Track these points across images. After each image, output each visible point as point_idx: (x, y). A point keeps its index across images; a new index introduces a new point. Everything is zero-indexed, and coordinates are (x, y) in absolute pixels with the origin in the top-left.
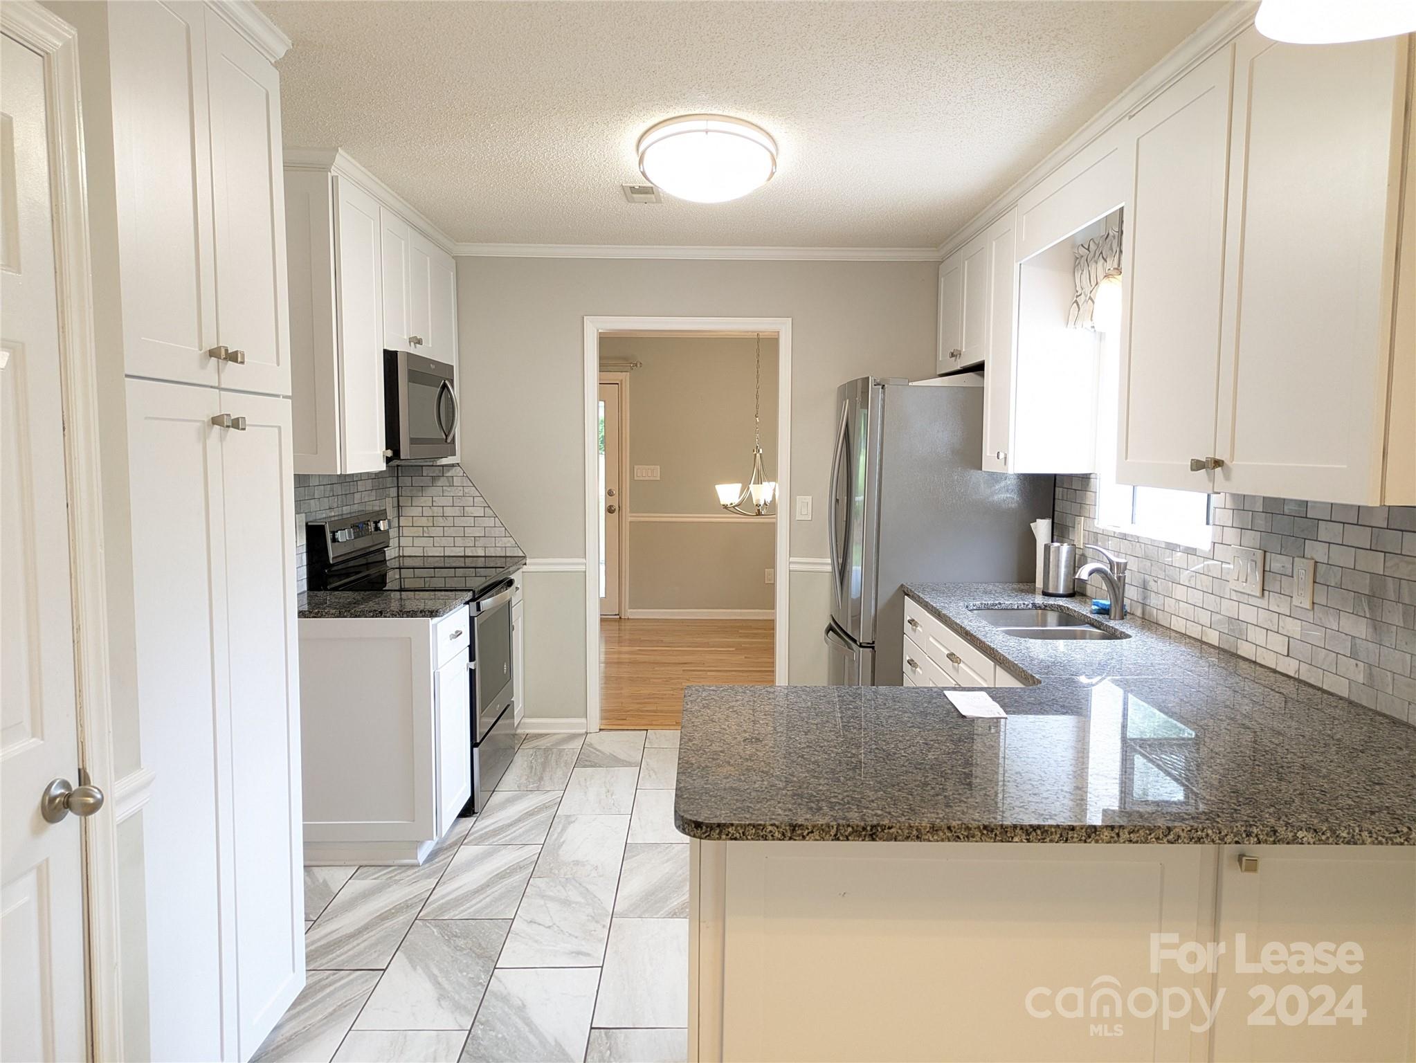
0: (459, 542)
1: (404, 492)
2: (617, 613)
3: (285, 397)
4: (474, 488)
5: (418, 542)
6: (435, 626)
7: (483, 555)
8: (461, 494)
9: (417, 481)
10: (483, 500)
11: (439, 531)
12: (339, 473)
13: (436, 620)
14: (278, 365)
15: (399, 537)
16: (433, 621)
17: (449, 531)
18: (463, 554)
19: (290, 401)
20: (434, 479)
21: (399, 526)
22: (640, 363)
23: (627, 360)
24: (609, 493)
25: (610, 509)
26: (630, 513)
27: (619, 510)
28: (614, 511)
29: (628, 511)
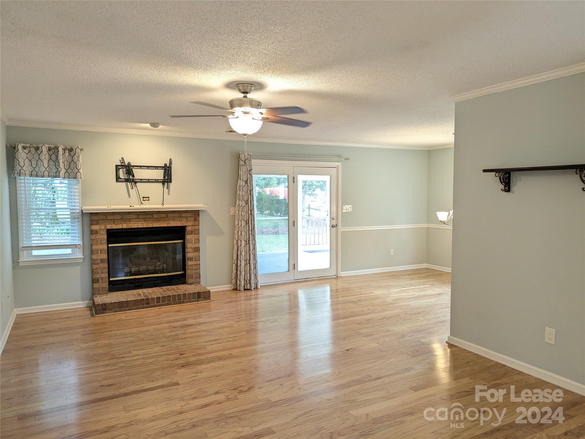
2: (336, 274)
22: (348, 158)
23: (339, 156)
24: (332, 219)
25: (333, 226)
26: (341, 227)
27: (336, 226)
28: (334, 227)
29: (340, 227)
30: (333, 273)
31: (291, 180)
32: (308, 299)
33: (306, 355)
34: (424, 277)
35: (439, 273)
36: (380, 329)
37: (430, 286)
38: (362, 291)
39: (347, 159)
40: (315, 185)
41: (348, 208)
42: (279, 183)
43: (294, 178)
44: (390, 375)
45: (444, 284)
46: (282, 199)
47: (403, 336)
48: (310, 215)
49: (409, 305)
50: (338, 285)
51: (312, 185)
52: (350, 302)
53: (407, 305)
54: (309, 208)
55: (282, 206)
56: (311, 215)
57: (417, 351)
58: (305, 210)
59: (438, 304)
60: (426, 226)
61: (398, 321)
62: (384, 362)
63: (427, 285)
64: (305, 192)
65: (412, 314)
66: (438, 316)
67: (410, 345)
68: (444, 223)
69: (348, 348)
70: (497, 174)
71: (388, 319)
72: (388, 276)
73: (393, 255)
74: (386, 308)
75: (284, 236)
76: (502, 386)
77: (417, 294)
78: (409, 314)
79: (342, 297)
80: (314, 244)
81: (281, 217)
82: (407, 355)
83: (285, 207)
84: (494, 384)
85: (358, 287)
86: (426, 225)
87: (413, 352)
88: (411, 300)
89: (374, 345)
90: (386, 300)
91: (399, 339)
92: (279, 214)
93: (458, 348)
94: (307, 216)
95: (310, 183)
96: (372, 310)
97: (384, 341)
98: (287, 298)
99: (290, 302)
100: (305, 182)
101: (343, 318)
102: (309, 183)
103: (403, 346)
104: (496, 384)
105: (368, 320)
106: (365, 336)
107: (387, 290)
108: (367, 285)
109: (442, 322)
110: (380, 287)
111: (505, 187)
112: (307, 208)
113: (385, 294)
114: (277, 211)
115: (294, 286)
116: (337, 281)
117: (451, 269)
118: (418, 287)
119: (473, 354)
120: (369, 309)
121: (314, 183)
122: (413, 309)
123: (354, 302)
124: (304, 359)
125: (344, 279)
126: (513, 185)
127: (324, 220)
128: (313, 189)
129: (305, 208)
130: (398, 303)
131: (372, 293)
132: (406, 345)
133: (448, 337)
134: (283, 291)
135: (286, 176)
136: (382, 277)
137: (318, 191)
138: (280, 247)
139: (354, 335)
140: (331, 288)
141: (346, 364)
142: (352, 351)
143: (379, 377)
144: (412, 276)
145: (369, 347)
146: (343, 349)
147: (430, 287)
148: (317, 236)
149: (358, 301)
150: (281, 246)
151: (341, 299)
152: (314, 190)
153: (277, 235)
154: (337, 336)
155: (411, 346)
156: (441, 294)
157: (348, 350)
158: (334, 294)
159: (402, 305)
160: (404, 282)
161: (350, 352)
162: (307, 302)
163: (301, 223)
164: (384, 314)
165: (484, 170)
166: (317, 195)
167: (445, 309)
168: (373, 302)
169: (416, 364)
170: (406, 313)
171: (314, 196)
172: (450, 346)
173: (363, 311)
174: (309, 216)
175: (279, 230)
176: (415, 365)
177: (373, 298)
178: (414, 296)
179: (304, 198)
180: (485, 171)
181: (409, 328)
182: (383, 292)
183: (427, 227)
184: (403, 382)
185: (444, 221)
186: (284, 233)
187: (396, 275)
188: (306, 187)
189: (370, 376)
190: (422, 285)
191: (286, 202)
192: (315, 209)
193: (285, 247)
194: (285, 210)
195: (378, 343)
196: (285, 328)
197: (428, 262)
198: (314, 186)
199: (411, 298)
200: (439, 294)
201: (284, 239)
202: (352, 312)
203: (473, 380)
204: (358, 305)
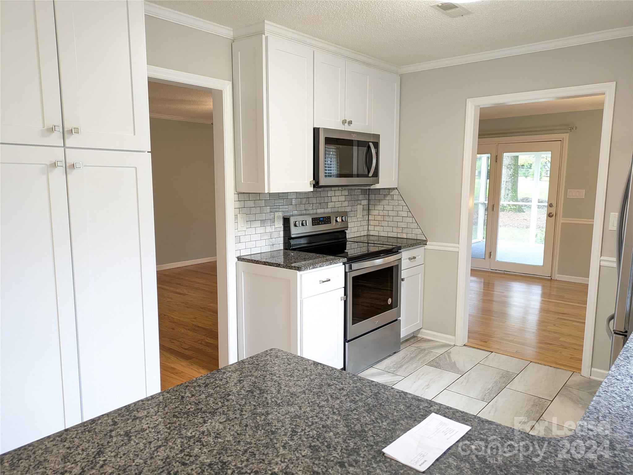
0: (395, 230)
1: (371, 203)
2: (550, 276)
3: (148, 152)
4: (403, 201)
5: (377, 228)
6: (301, 275)
7: (406, 237)
8: (397, 204)
9: (377, 197)
10: (407, 208)
11: (385, 224)
12: (266, 192)
13: (301, 273)
14: (134, 135)
15: (368, 225)
16: (299, 273)
17: (391, 224)
18: (396, 237)
19: (150, 153)
20: (385, 196)
21: (368, 220)
23: (567, 126)
24: (550, 206)
27: (556, 215)
28: (552, 216)
29: (561, 217)
31: (494, 159)
43: (497, 157)
115: (489, 275)
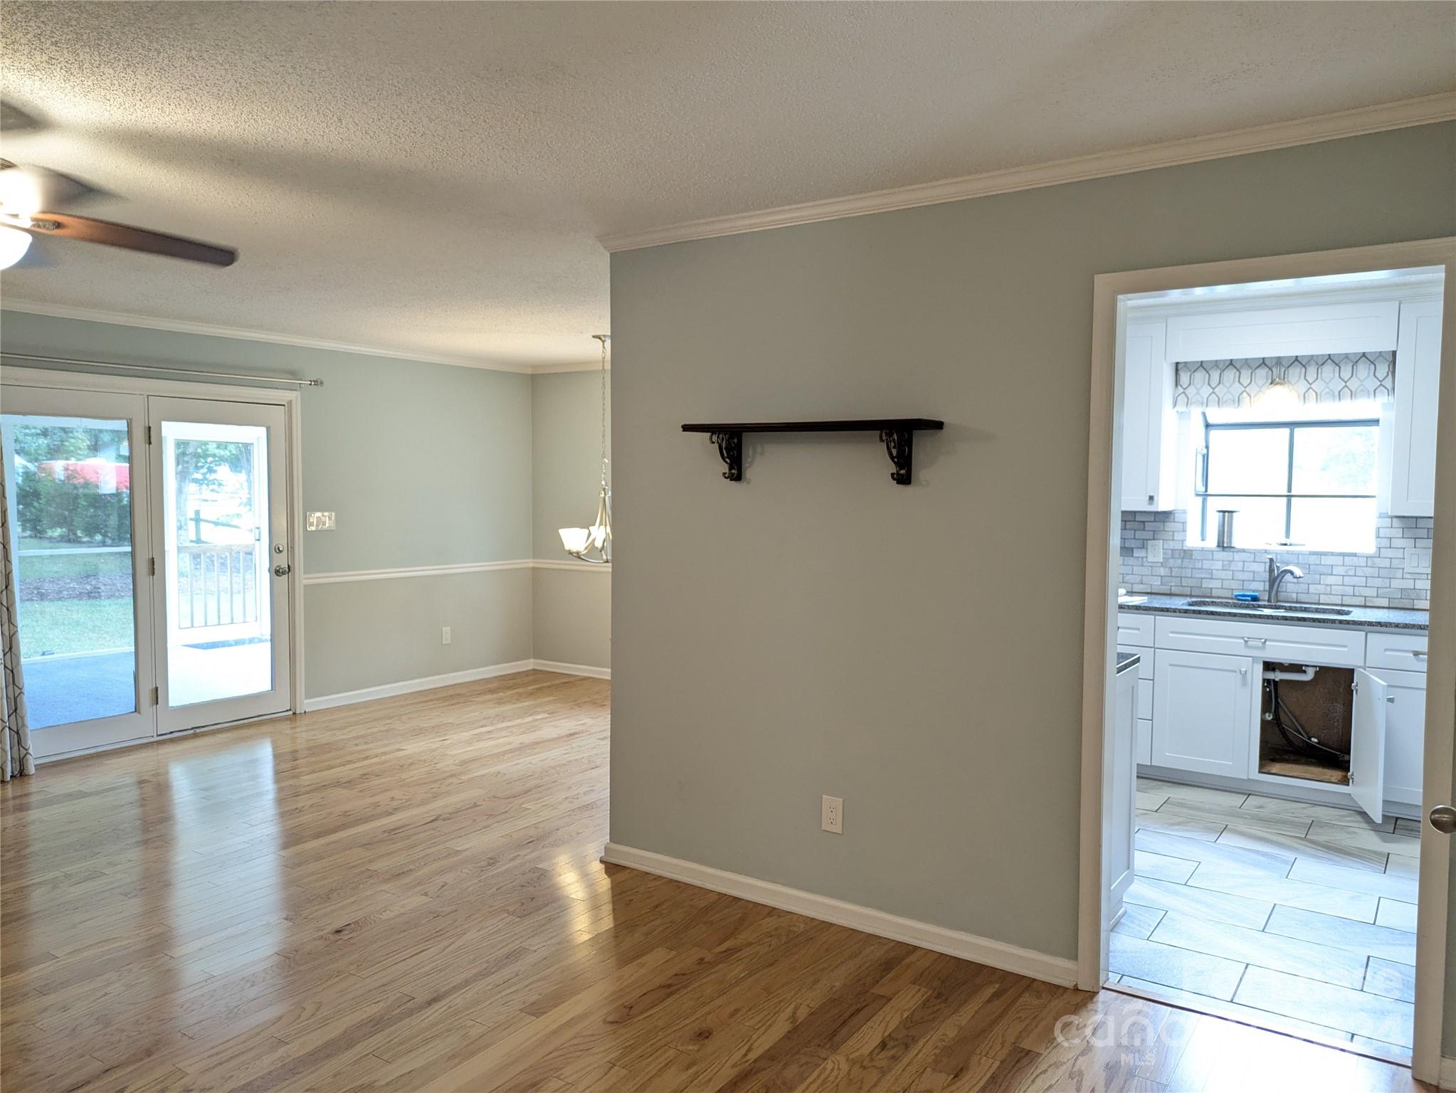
2: (289, 708)
22: (319, 381)
23: (294, 374)
24: (275, 550)
25: (278, 571)
26: (304, 573)
27: (289, 571)
28: (283, 573)
29: (302, 571)
30: (281, 704)
31: (139, 434)
32: (206, 789)
33: (206, 972)
34: (531, 694)
35: (566, 681)
36: (428, 851)
37: (547, 715)
38: (372, 749)
39: (317, 383)
40: (214, 456)
41: (321, 519)
42: (95, 448)
43: (150, 431)
44: (467, 983)
45: (579, 707)
46: (109, 495)
47: (492, 862)
48: (200, 539)
49: (499, 773)
50: (296, 738)
51: (206, 456)
52: (338, 784)
53: (494, 773)
54: (197, 520)
55: (108, 516)
56: (203, 539)
57: (533, 898)
58: (185, 527)
59: (570, 761)
60: (531, 565)
61: (475, 820)
62: (448, 947)
63: (539, 713)
64: (183, 476)
65: (510, 798)
66: (575, 792)
67: (514, 884)
68: (578, 556)
69: (338, 925)
70: (715, 438)
71: (449, 819)
72: (438, 699)
73: (449, 642)
74: (439, 788)
75: (116, 604)
76: (739, 953)
77: (517, 740)
78: (504, 798)
79: (313, 772)
80: (217, 623)
81: (104, 546)
82: (507, 915)
83: (121, 517)
84: (722, 952)
85: (357, 737)
86: (529, 563)
87: (523, 904)
88: (505, 758)
89: (415, 901)
90: (438, 766)
91: (482, 871)
92: (98, 537)
93: (630, 873)
94: (192, 541)
95: (199, 450)
96: (401, 799)
97: (442, 886)
98: (134, 794)
99: (142, 806)
100: (182, 445)
101: (318, 836)
102: (196, 450)
103: (494, 890)
104: (725, 951)
105: (395, 829)
106: (386, 881)
107: (437, 739)
108: (384, 729)
109: (587, 807)
110: (419, 732)
111: (730, 470)
112: (191, 519)
113: (434, 750)
114: (91, 529)
115: (155, 754)
116: (295, 728)
117: (610, 670)
118: (519, 721)
119: (664, 880)
120: (393, 799)
121: (212, 448)
122: (511, 783)
123: (349, 784)
124: (199, 985)
125: (314, 720)
126: (747, 465)
127: (246, 553)
128: (207, 465)
129: (186, 520)
130: (469, 770)
131: (399, 750)
132: (502, 885)
133: (605, 848)
134: (119, 774)
135: (121, 425)
136: (422, 702)
137: (223, 471)
138: (105, 635)
139: (356, 880)
140: (274, 749)
141: (337, 976)
142: (353, 931)
143: (435, 995)
144: (501, 694)
145: (403, 911)
146: (325, 931)
147: (546, 718)
148: (225, 598)
149: (361, 778)
150: (107, 633)
151: (306, 779)
152: (211, 470)
153: (93, 602)
154: (304, 892)
155: (514, 887)
156: (575, 734)
157: (338, 932)
158: (286, 767)
159: (484, 776)
160: (482, 713)
161: (345, 936)
162: (203, 800)
163: (174, 564)
164: (439, 806)
165: (685, 425)
166: (220, 485)
167: (588, 772)
168: (404, 776)
169: (533, 936)
170: (495, 797)
171: (212, 487)
172: (612, 868)
173: (377, 805)
174: (198, 543)
175: (100, 585)
176: (529, 938)
177: (402, 766)
178: (508, 747)
179: (180, 491)
180: (687, 428)
181: (507, 835)
182: (430, 745)
183: (533, 568)
184: (502, 997)
185: (578, 553)
186: (117, 594)
187: (459, 695)
188: (186, 459)
189: (410, 998)
190: (527, 715)
191: (120, 501)
192: (216, 524)
193: (121, 637)
194: (120, 526)
195: (426, 894)
196: (129, 894)
197: (537, 655)
198: (210, 459)
199: (505, 753)
200: (571, 735)
201: (119, 613)
202: (345, 814)
203: (674, 953)
204: (361, 791)
